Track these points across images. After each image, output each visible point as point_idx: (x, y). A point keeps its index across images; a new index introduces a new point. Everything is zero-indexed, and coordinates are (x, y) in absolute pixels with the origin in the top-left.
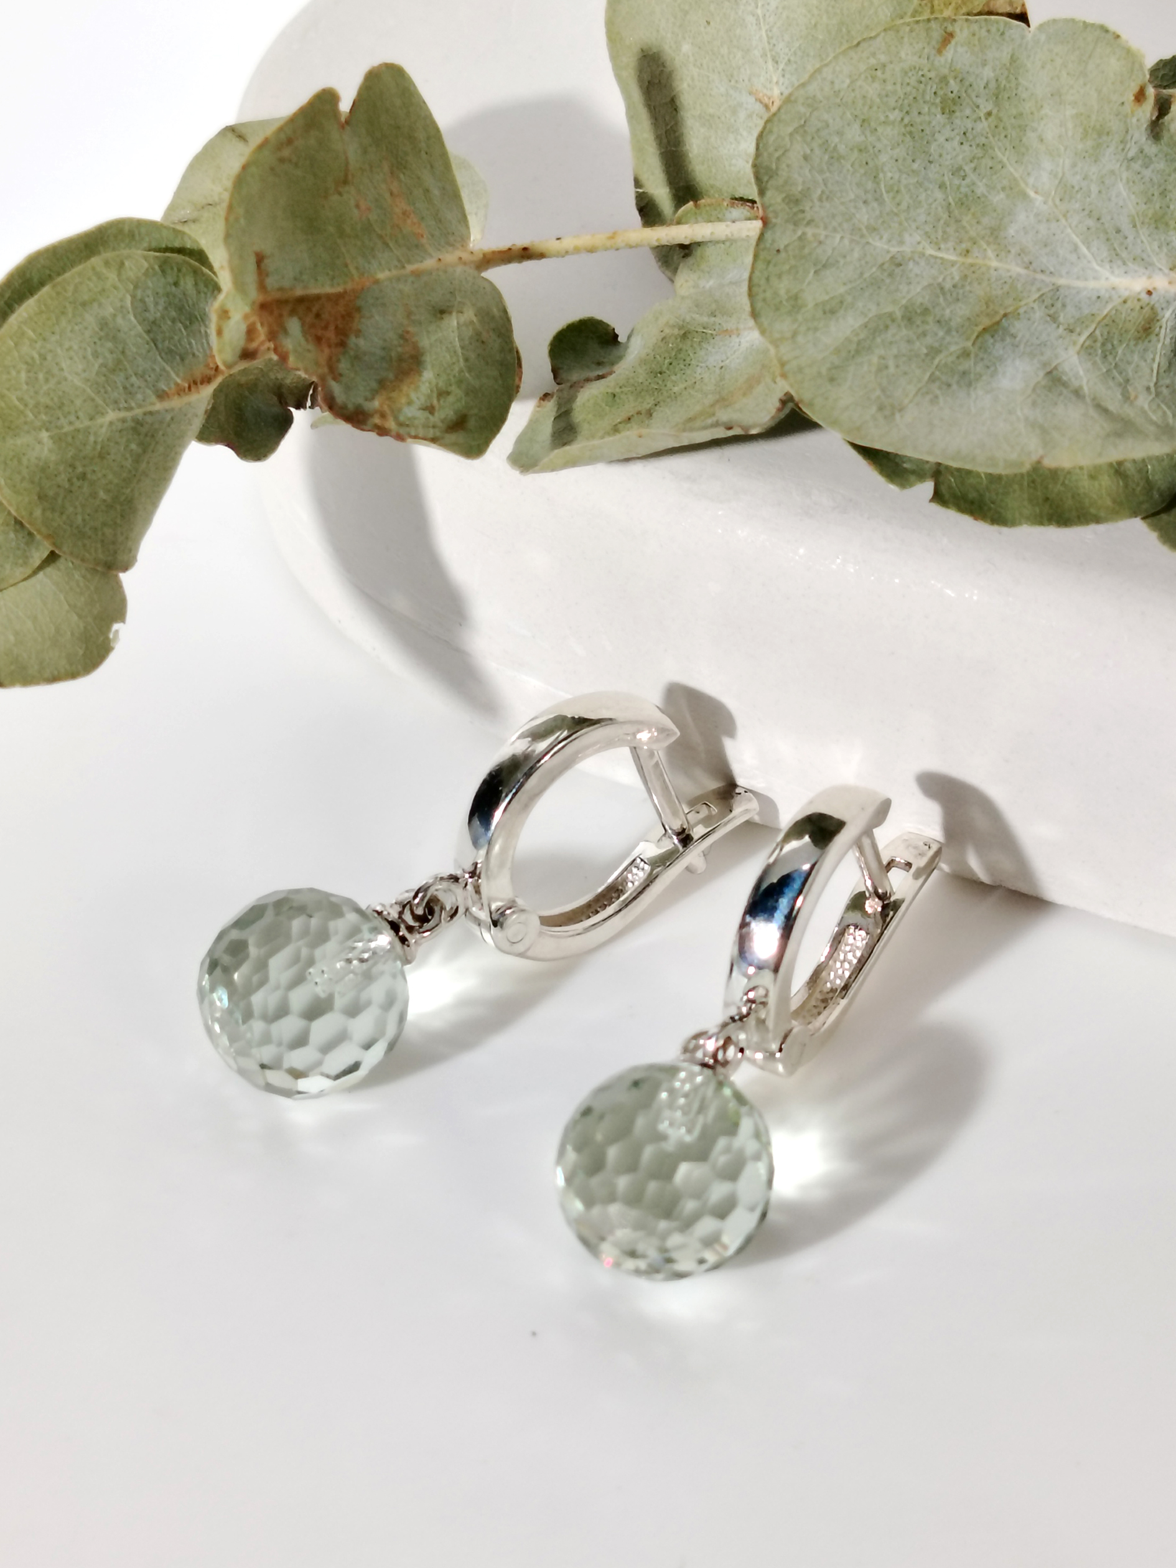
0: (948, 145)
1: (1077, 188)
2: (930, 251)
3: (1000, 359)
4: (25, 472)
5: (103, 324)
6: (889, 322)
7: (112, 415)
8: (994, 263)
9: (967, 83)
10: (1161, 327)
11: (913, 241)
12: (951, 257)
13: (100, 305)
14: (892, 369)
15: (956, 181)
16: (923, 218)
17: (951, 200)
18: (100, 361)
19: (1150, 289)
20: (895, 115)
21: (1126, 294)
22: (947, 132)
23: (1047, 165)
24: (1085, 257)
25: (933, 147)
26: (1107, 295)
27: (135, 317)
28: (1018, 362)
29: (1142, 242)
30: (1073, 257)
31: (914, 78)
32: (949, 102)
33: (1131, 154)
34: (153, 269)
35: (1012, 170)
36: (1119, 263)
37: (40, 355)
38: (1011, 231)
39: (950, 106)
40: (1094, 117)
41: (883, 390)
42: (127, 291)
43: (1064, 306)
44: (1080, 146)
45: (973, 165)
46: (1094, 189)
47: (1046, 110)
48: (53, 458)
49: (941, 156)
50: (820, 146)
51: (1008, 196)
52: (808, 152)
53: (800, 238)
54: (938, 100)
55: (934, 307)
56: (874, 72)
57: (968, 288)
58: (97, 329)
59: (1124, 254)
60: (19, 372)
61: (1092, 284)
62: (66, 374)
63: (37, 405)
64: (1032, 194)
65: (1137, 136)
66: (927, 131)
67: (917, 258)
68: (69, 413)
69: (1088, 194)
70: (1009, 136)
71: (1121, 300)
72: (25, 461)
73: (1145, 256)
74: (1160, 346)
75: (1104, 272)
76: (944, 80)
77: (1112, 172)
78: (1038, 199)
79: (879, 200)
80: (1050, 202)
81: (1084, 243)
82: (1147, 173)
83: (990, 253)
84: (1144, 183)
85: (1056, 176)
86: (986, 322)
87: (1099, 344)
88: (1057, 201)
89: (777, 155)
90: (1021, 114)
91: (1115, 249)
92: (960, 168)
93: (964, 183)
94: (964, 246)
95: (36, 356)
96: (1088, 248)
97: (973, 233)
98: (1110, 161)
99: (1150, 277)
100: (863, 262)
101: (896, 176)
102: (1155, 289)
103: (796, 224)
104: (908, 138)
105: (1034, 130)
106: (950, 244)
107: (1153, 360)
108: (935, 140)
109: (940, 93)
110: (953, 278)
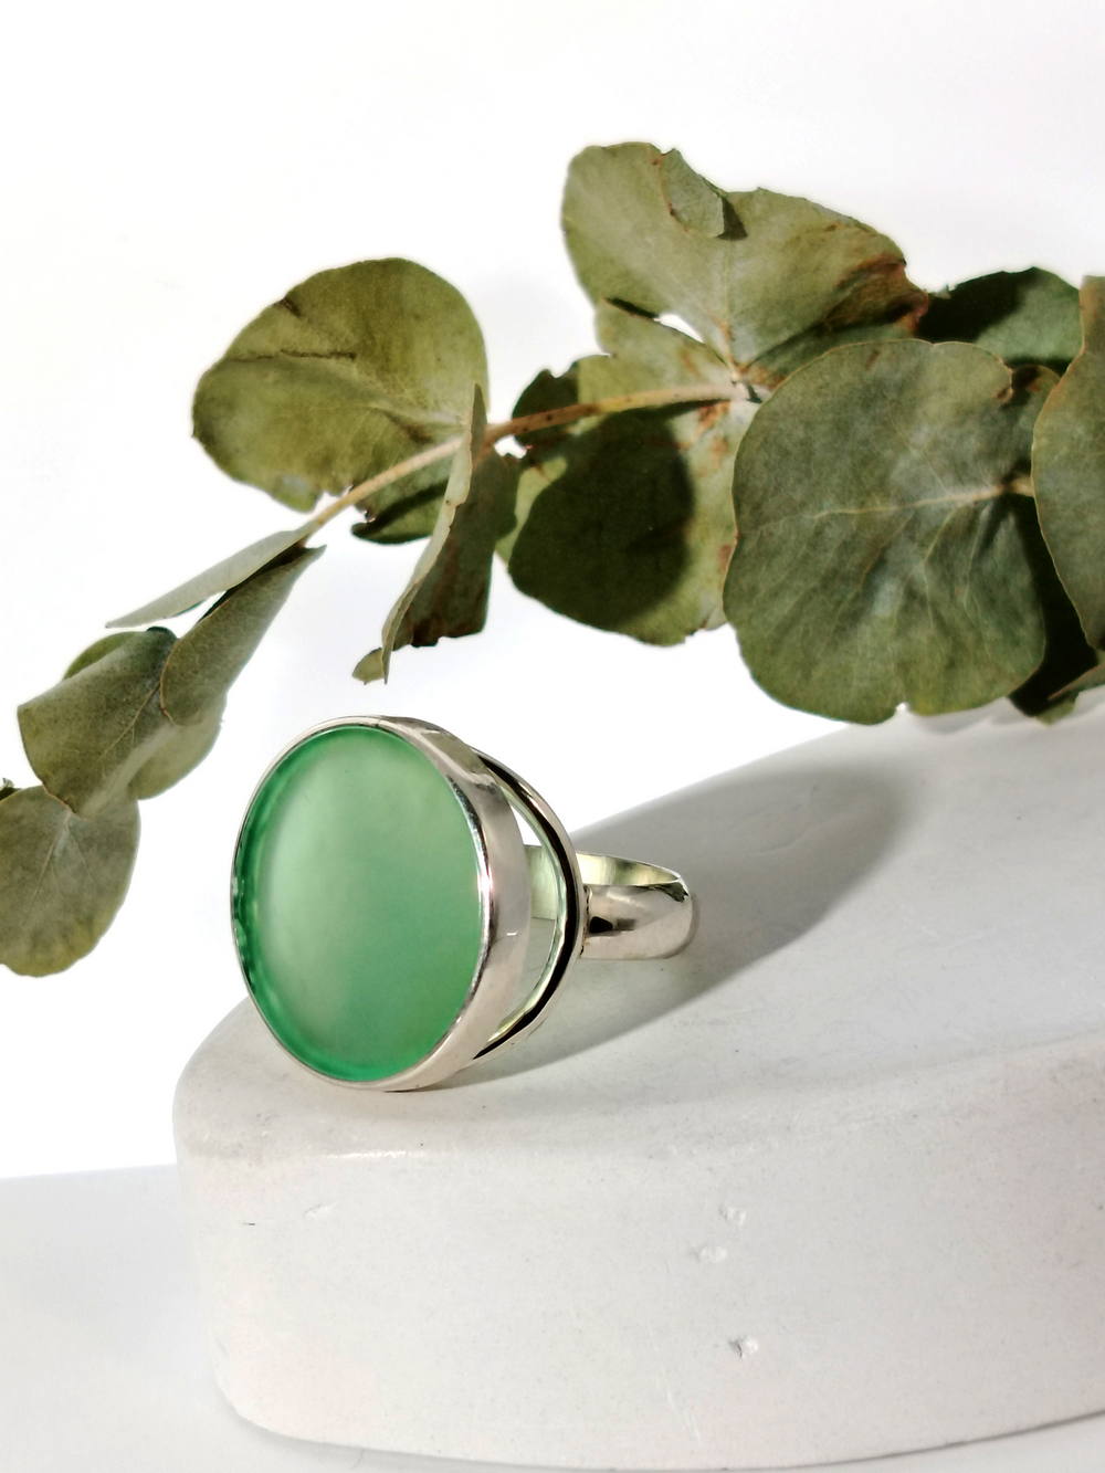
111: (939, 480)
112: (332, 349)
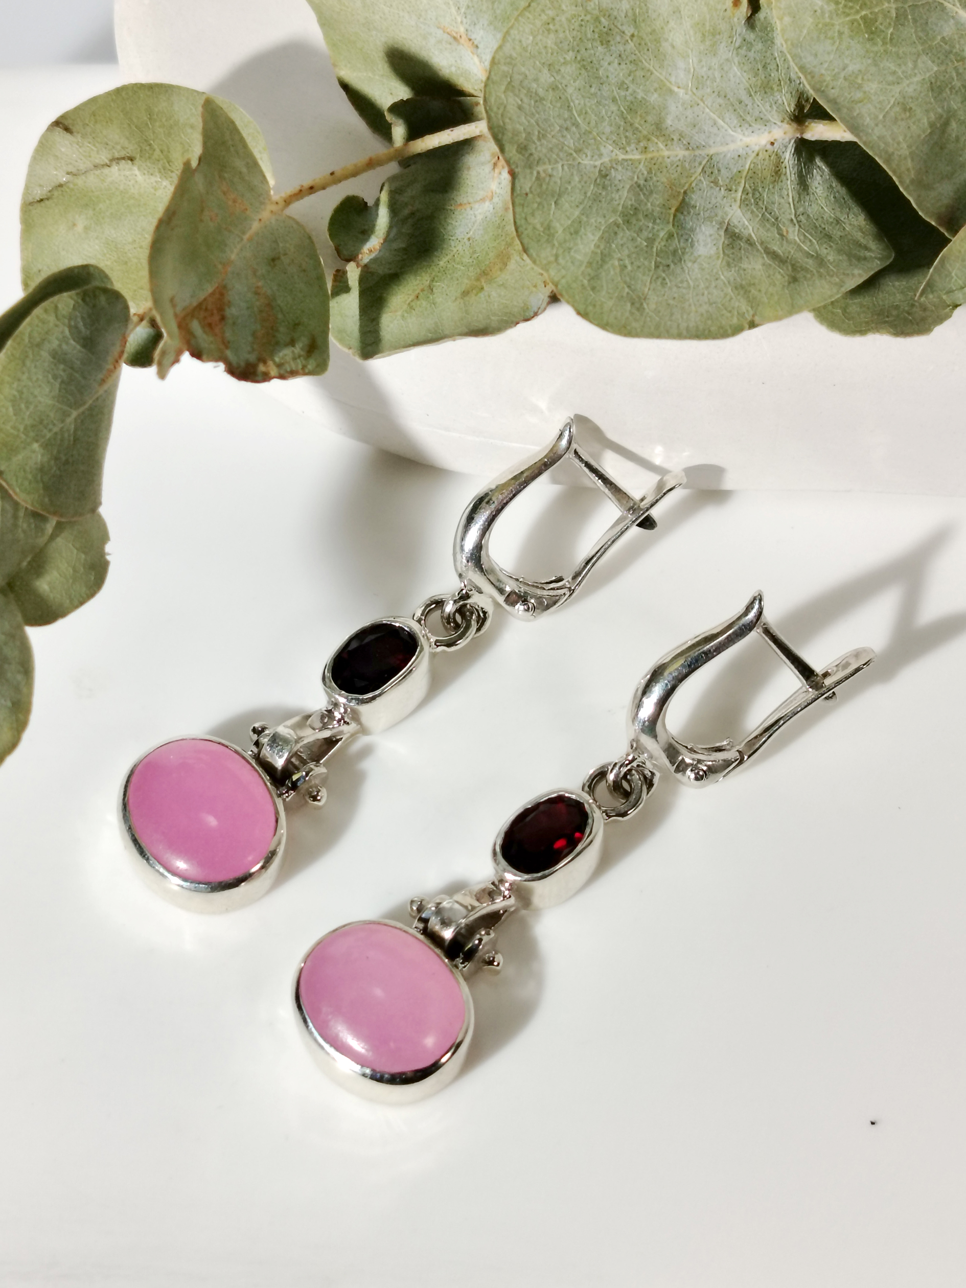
0: (611, 68)
1: (705, 77)
2: (621, 157)
3: (692, 230)
4: (30, 476)
5: (54, 354)
6: (616, 229)
7: (74, 414)
8: (666, 153)
9: (613, 18)
10: (785, 167)
11: (609, 153)
12: (637, 156)
13: (49, 342)
14: (629, 268)
15: (623, 93)
16: (608, 130)
17: (622, 109)
18: (59, 380)
19: (772, 141)
20: (570, 56)
21: (757, 148)
22: (608, 58)
23: (681, 64)
24: (722, 127)
25: (601, 72)
26: (744, 153)
27: (74, 341)
28: (703, 228)
29: (758, 106)
30: (715, 130)
31: (577, 24)
32: (605, 35)
33: (737, 45)
34: (78, 303)
35: (658, 75)
36: (747, 125)
37: (18, 391)
38: (669, 122)
39: (605, 38)
40: (707, 24)
41: (629, 287)
42: (64, 324)
43: (719, 171)
44: (702, 48)
45: (631, 78)
46: (717, 75)
47: (672, 24)
48: (45, 459)
49: (607, 77)
50: (526, 95)
51: (660, 95)
52: (520, 103)
53: (538, 178)
54: (596, 36)
55: (640, 205)
56: (547, 26)
57: (655, 179)
58: (52, 360)
59: (748, 118)
60: (7, 409)
61: (732, 147)
62: (40, 398)
63: (25, 429)
64: (676, 89)
65: (739, 31)
66: (595, 62)
67: (615, 166)
68: (48, 424)
69: (714, 80)
70: (650, 50)
71: (754, 154)
72: (28, 468)
73: (762, 116)
74: (789, 182)
75: (738, 135)
76: (597, 20)
77: (727, 60)
78: (681, 92)
79: (576, 125)
80: (690, 93)
81: (719, 117)
82: (751, 54)
83: (661, 145)
84: (750, 63)
85: (689, 72)
86: (675, 204)
87: (750, 195)
88: (694, 90)
89: (500, 112)
90: (654, 30)
91: (741, 116)
92: (623, 83)
93: (628, 93)
94: (642, 144)
95: (16, 393)
96: (723, 120)
97: (645, 133)
98: (724, 52)
99: (770, 132)
100: (583, 183)
101: (582, 102)
102: (775, 140)
103: (531, 167)
104: (583, 71)
105: (667, 40)
106: (633, 146)
107: (788, 195)
108: (601, 67)
109: (596, 30)
110: (643, 174)
111: (720, 122)
112: (110, 157)
